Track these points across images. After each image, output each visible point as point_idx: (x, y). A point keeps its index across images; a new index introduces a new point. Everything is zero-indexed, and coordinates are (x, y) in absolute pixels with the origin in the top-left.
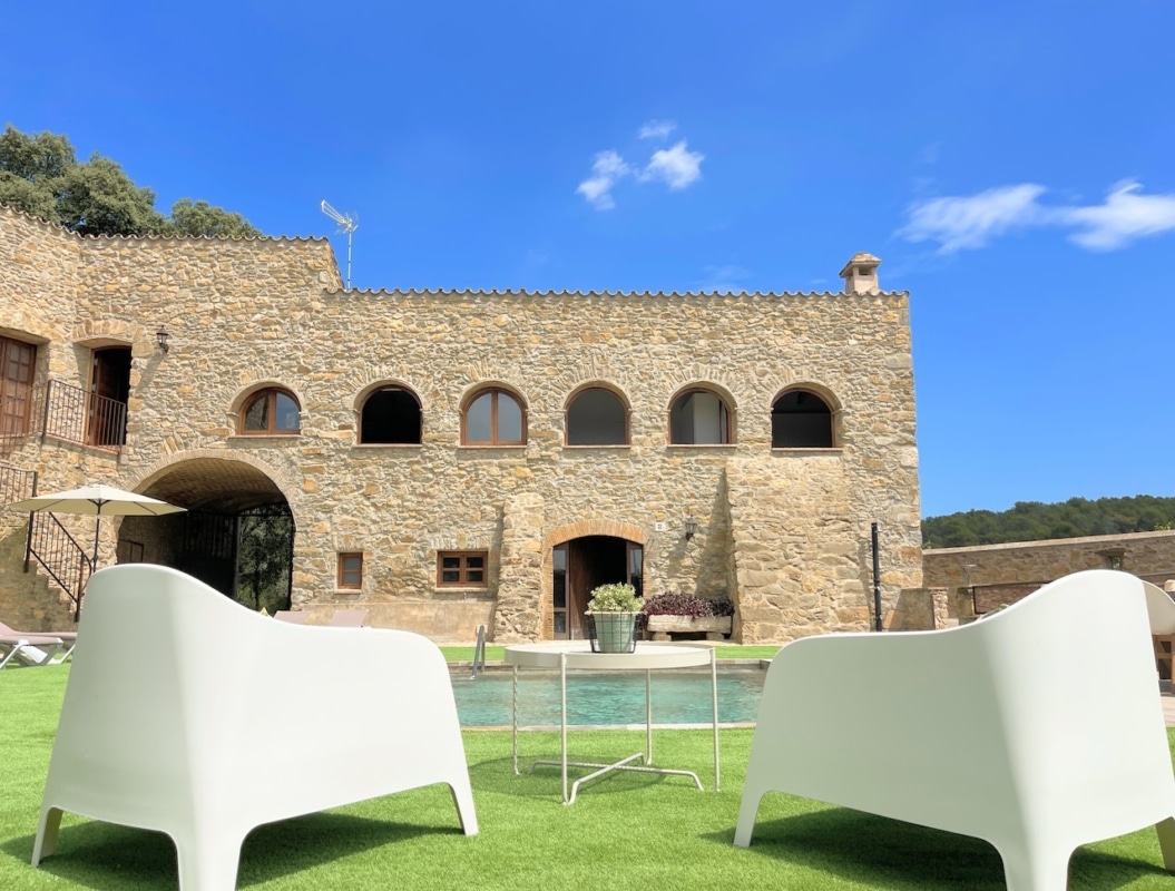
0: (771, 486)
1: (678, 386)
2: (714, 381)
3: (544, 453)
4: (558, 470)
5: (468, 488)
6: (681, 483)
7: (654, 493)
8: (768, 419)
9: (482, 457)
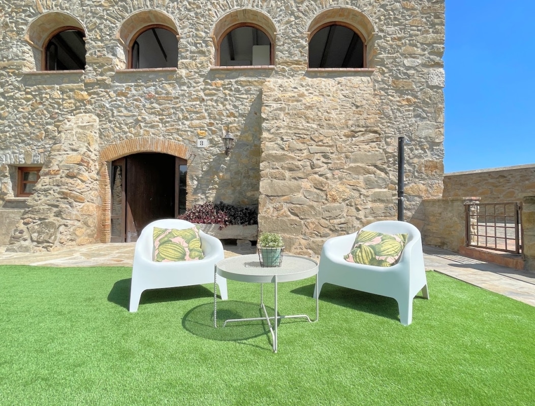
0: (304, 101)
1: (222, 14)
2: (255, 8)
3: (99, 77)
4: (112, 93)
5: (33, 110)
6: (222, 103)
7: (197, 113)
8: (305, 43)
9: (45, 83)
